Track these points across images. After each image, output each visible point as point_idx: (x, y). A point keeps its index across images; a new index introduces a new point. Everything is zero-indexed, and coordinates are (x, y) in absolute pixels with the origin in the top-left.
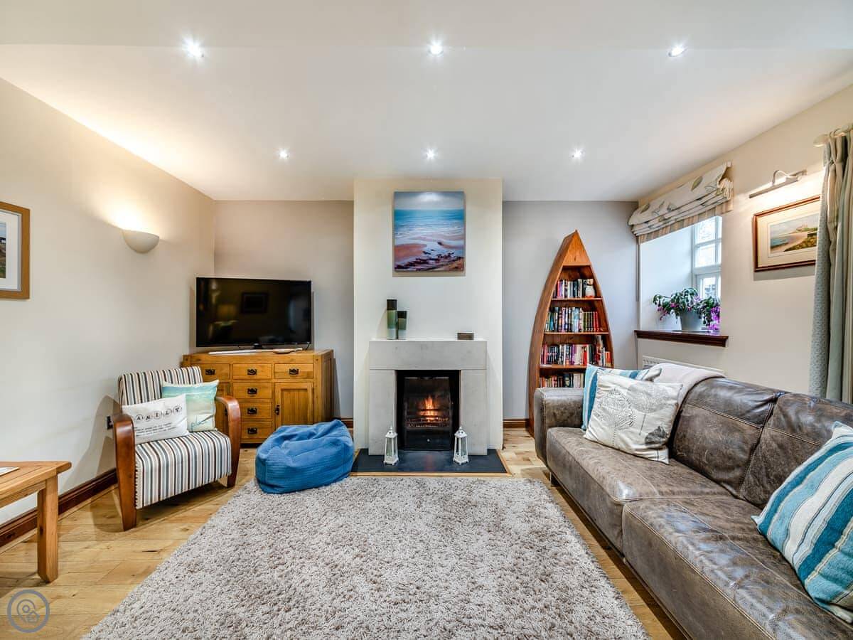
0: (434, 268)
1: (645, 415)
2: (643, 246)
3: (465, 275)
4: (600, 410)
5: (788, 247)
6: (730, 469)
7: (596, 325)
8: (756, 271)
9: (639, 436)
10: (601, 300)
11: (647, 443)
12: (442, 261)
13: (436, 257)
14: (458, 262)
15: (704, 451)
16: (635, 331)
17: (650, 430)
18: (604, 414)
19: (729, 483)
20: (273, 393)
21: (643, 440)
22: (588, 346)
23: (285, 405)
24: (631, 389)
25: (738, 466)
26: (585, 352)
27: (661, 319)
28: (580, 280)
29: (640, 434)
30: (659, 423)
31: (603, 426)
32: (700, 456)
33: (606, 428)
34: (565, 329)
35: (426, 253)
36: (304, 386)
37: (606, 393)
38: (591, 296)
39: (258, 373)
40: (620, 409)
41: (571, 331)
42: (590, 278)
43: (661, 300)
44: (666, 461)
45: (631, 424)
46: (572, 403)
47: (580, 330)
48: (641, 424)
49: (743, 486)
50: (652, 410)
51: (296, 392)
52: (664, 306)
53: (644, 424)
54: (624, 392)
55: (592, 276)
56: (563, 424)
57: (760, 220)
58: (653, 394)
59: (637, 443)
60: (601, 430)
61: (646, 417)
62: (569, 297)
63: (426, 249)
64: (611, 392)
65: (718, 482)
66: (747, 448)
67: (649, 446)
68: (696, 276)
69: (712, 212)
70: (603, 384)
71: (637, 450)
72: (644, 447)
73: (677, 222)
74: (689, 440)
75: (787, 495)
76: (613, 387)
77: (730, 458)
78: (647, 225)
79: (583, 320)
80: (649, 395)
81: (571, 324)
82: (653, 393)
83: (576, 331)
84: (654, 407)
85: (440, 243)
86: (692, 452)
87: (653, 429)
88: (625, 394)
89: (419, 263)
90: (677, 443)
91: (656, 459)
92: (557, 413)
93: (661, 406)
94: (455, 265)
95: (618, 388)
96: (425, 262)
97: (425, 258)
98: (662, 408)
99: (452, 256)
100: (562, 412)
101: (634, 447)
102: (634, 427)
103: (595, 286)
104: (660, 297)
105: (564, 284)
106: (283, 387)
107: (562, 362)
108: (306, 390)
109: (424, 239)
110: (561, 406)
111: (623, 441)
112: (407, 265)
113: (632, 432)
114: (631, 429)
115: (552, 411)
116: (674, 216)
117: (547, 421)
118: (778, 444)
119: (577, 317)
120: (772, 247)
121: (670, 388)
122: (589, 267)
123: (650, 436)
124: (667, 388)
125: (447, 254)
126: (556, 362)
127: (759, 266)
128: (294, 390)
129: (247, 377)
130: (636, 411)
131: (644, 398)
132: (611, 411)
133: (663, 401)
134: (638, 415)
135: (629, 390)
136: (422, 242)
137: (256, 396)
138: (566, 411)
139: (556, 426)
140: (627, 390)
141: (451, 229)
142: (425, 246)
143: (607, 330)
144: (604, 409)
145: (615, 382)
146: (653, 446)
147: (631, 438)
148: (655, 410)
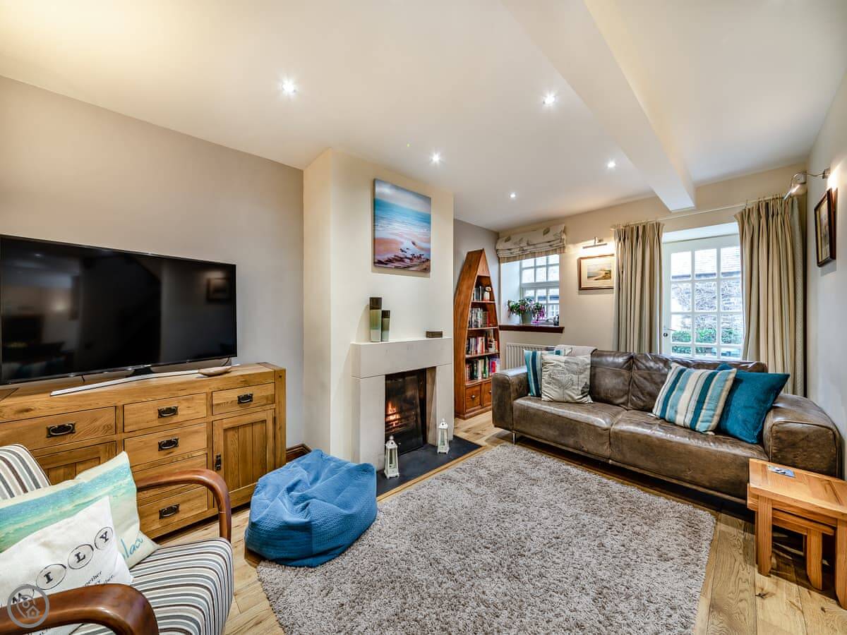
0: (409, 267)
2: (502, 265)
3: (429, 277)
6: (622, 396)
7: (488, 322)
8: (580, 290)
9: (577, 391)
10: (494, 304)
11: (582, 394)
12: (416, 262)
13: (410, 257)
14: (427, 263)
15: (608, 390)
18: (554, 381)
19: (623, 404)
20: (210, 439)
21: (580, 393)
22: (484, 339)
23: (231, 453)
25: (625, 394)
26: (483, 342)
27: (509, 317)
28: (481, 287)
29: (578, 389)
30: (585, 380)
31: (555, 389)
32: (607, 394)
33: (557, 390)
34: (474, 326)
35: (403, 251)
36: (261, 416)
37: (551, 368)
38: (488, 300)
39: (180, 413)
40: (564, 376)
41: (477, 327)
42: (487, 286)
44: (591, 402)
45: (572, 385)
47: (481, 326)
48: (578, 383)
49: (630, 403)
50: (581, 373)
51: (248, 429)
54: (563, 365)
55: (490, 285)
57: (582, 261)
59: (578, 395)
60: (555, 392)
61: (579, 378)
63: (403, 247)
65: (618, 405)
66: (627, 383)
68: (522, 289)
69: (555, 251)
70: (548, 361)
72: (581, 396)
73: (531, 253)
76: (555, 362)
77: (621, 391)
78: (509, 251)
79: (483, 318)
80: (577, 364)
81: (477, 322)
82: (579, 362)
83: (479, 327)
84: (581, 371)
85: (414, 243)
86: (603, 393)
87: (583, 384)
89: (397, 260)
90: (592, 390)
91: (587, 402)
93: (585, 370)
94: (424, 266)
95: (559, 363)
96: (401, 260)
97: (402, 256)
99: (422, 257)
101: (577, 398)
103: (491, 293)
104: (510, 302)
106: (226, 426)
107: (472, 352)
108: (264, 421)
109: (401, 236)
111: (570, 396)
112: (387, 261)
113: (574, 389)
114: (574, 387)
116: (530, 249)
117: (512, 395)
118: (644, 378)
119: (480, 316)
120: (588, 277)
122: (490, 278)
123: (583, 389)
124: (584, 359)
125: (418, 255)
127: (581, 287)
128: (244, 426)
129: (156, 423)
130: (573, 375)
131: (575, 367)
132: (558, 378)
133: (585, 367)
134: (575, 377)
136: (398, 239)
137: (177, 451)
139: (519, 398)
141: (422, 231)
142: (402, 243)
143: (496, 325)
144: (553, 378)
146: (585, 394)
147: (574, 393)
148: (582, 373)
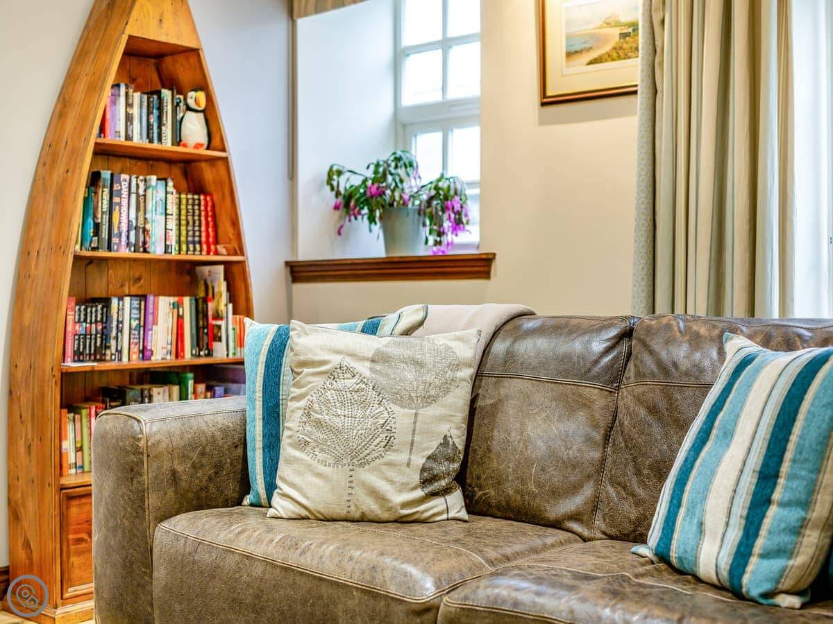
1: (416, 415)
4: (308, 428)
5: (594, 55)
6: (575, 488)
7: (208, 236)
8: (543, 104)
9: (407, 470)
10: (225, 160)
11: (425, 482)
15: (530, 467)
16: (287, 264)
17: (428, 449)
18: (320, 436)
19: (576, 517)
21: (416, 479)
22: (187, 300)
24: (378, 358)
25: (589, 477)
26: (180, 318)
27: (339, 233)
28: (166, 94)
29: (408, 465)
30: (444, 428)
31: (321, 468)
32: (523, 481)
33: (328, 470)
34: (128, 244)
37: (318, 381)
38: (198, 146)
40: (360, 413)
41: (145, 251)
42: (196, 90)
43: (343, 179)
44: (463, 514)
45: (388, 445)
46: (218, 434)
47: (167, 249)
48: (410, 439)
49: (599, 515)
50: (429, 400)
52: (348, 198)
53: (417, 438)
54: (363, 368)
55: (203, 86)
56: (198, 501)
58: (428, 361)
59: (404, 487)
60: (316, 480)
61: (419, 419)
62: (139, 140)
64: (332, 375)
67: (427, 490)
68: (404, 126)
70: (310, 357)
71: (405, 505)
72: (419, 493)
74: (499, 456)
75: (692, 467)
76: (335, 360)
77: (574, 467)
79: (175, 217)
80: (419, 364)
81: (145, 230)
82: (428, 359)
83: (157, 250)
84: (432, 392)
86: (507, 480)
87: (433, 445)
88: (367, 373)
90: (474, 470)
91: (444, 516)
92: (180, 468)
93: (446, 386)
95: (348, 362)
98: (447, 391)
100: (194, 466)
101: (398, 498)
102: (395, 451)
103: (210, 114)
104: (339, 173)
105: (122, 99)
107: (120, 352)
110: (192, 445)
113: (390, 464)
114: (391, 457)
115: (166, 465)
117: (153, 500)
118: (648, 408)
119: (161, 209)
120: (569, 55)
121: (457, 343)
122: (195, 52)
123: (430, 464)
124: (453, 344)
126: (98, 354)
127: (549, 93)
130: (395, 408)
131: (410, 374)
132: (338, 422)
133: (449, 374)
134: (402, 417)
135: (373, 361)
138: (204, 461)
139: (178, 513)
140: (368, 364)
143: (240, 250)
144: (318, 424)
145: (341, 347)
146: (436, 486)
147: (392, 482)
148: (434, 399)
